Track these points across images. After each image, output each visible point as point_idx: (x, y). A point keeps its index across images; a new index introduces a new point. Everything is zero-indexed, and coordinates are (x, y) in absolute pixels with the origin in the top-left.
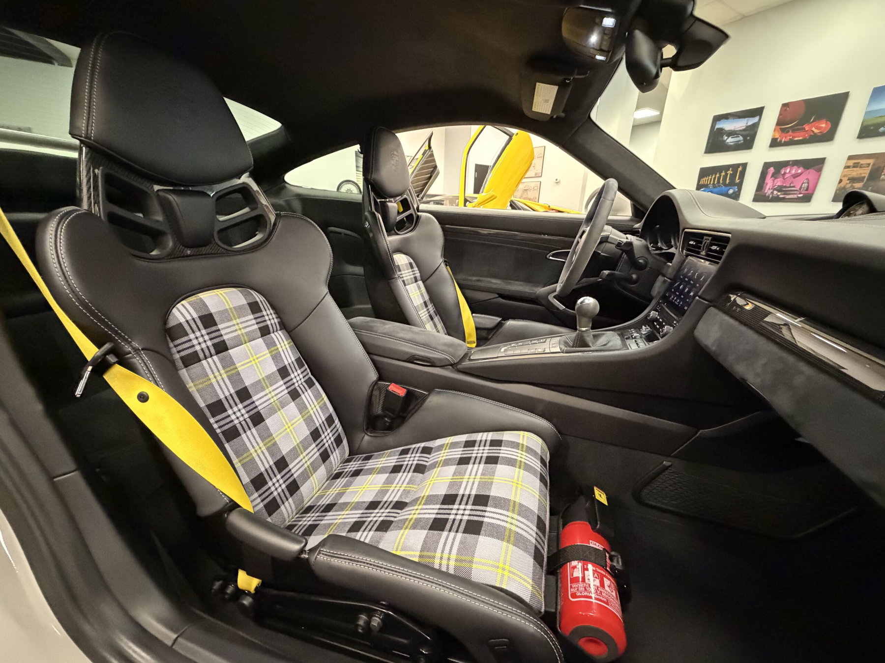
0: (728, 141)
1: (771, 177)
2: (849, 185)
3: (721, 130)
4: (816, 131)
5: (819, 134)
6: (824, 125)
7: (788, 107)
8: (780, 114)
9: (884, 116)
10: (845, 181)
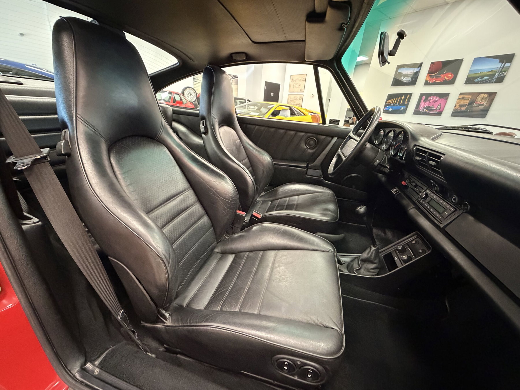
0: (403, 80)
1: (423, 101)
2: (458, 109)
3: (401, 73)
4: (446, 78)
5: (448, 80)
6: (450, 76)
7: (434, 64)
8: (430, 68)
9: (479, 73)
10: (458, 106)
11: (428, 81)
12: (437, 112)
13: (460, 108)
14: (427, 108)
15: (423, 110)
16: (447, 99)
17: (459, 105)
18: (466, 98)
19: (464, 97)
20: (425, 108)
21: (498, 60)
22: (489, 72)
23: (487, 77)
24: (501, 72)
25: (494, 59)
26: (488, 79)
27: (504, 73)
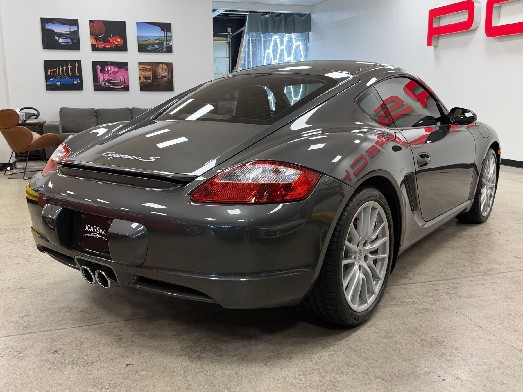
0: (59, 41)
1: (101, 73)
2: (145, 81)
3: (51, 31)
4: (116, 43)
5: (119, 46)
6: (119, 40)
7: (95, 24)
8: (91, 28)
9: (147, 40)
10: (143, 79)
11: (95, 45)
12: (123, 86)
13: (146, 80)
14: (109, 81)
15: (105, 84)
16: (127, 70)
17: (144, 77)
18: (147, 68)
19: (145, 67)
20: (106, 81)
21: (160, 29)
22: (156, 40)
23: (157, 45)
24: (167, 41)
25: (155, 26)
26: (159, 48)
27: (169, 42)
